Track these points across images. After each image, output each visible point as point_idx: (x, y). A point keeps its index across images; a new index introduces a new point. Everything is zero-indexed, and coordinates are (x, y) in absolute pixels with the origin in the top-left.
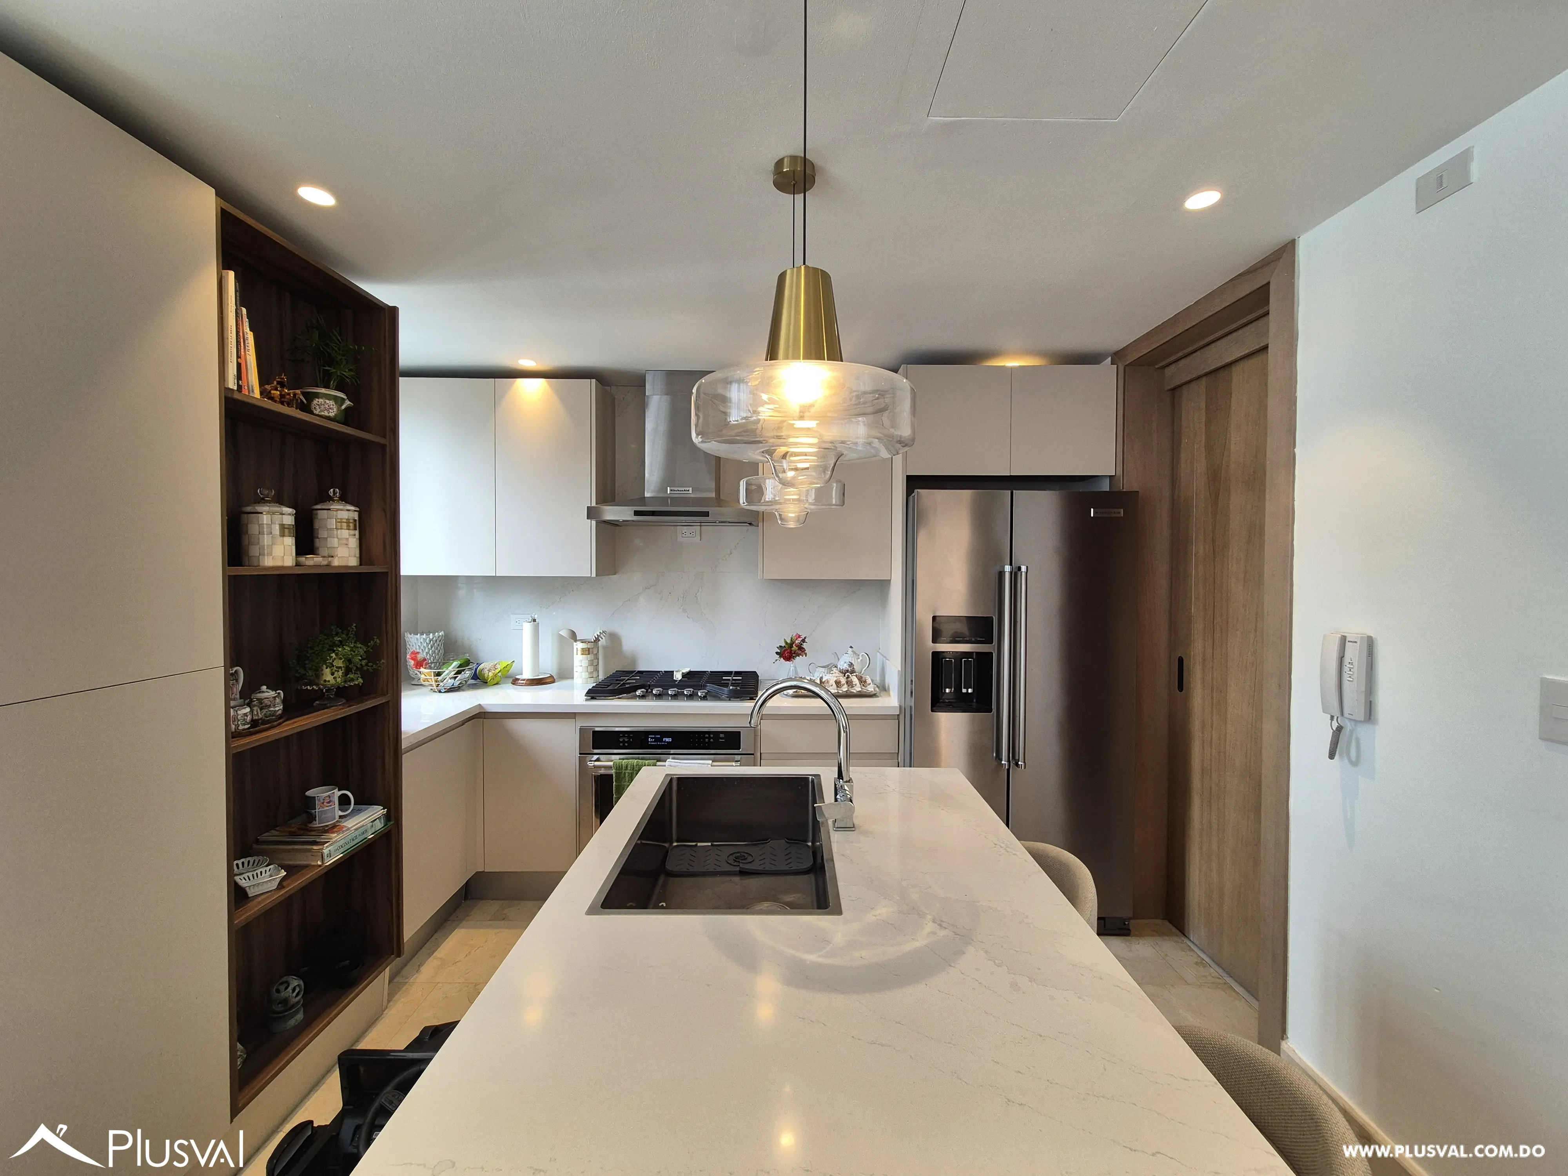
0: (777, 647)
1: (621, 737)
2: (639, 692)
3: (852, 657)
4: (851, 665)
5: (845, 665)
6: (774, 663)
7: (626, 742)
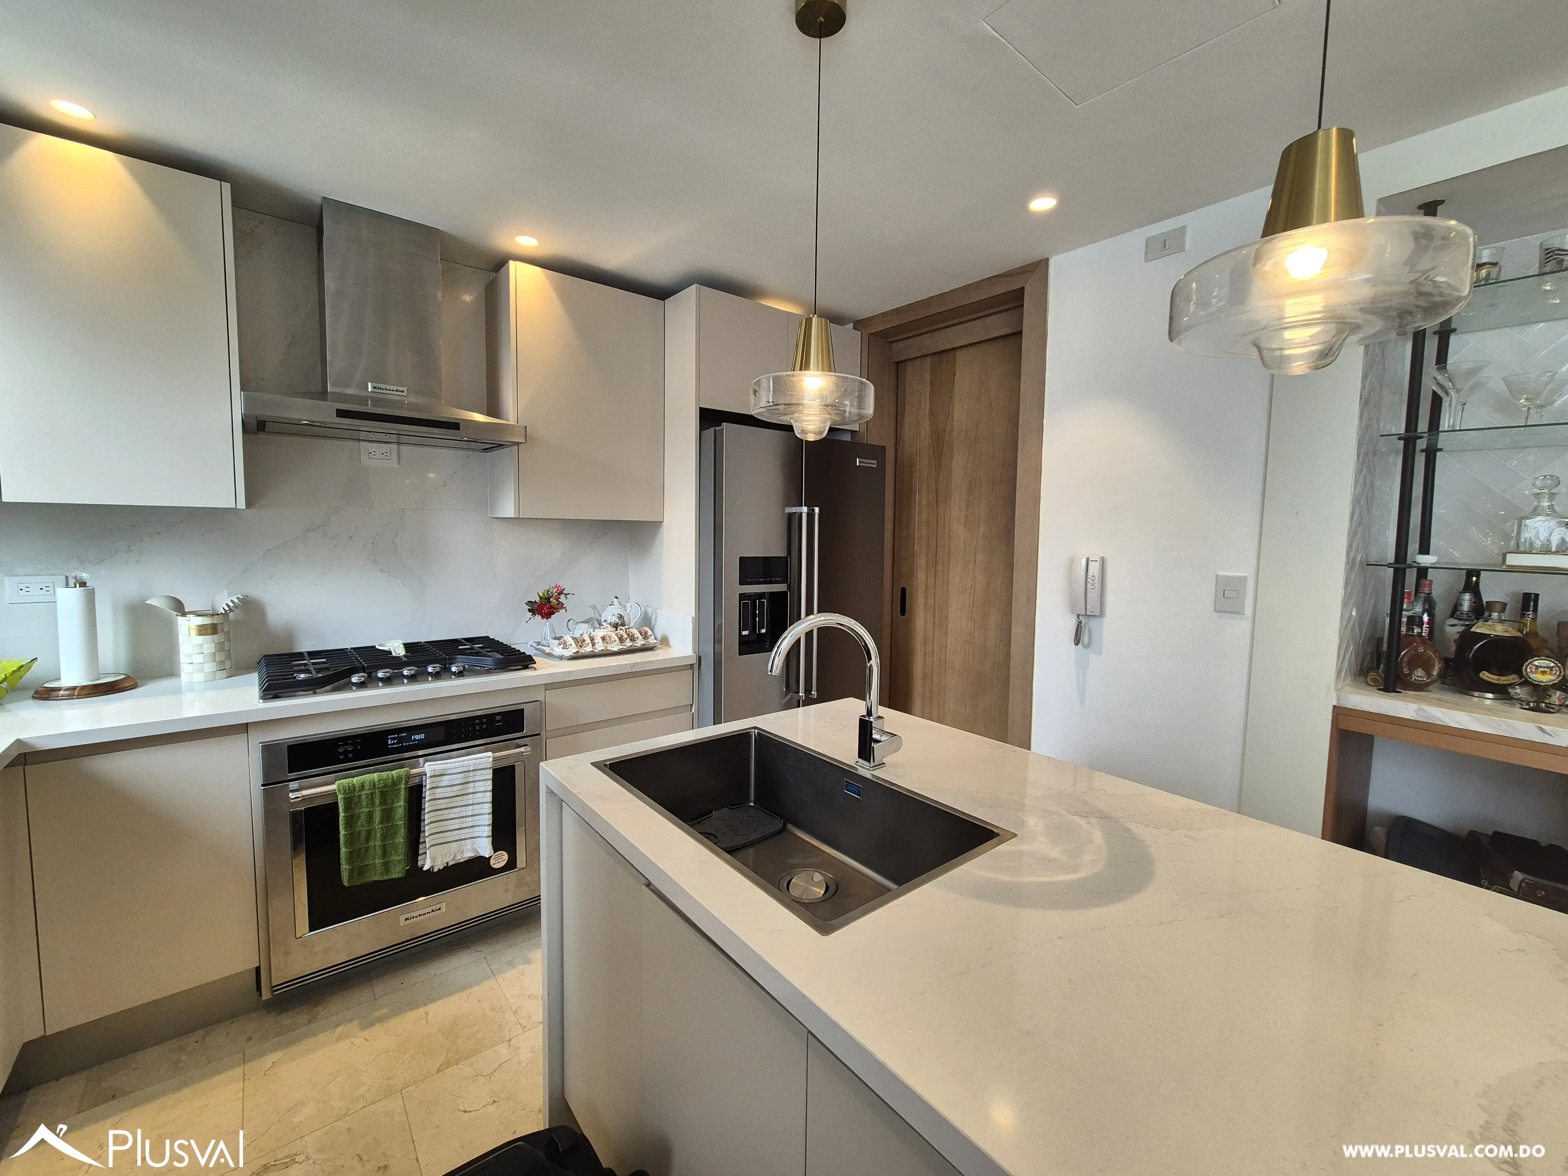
0: (526, 603)
1: (341, 745)
2: (355, 679)
3: (620, 609)
4: (621, 617)
5: (615, 618)
6: (527, 622)
7: (350, 752)
